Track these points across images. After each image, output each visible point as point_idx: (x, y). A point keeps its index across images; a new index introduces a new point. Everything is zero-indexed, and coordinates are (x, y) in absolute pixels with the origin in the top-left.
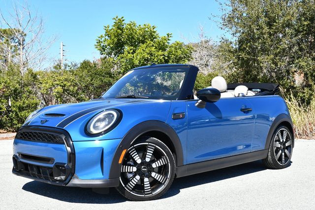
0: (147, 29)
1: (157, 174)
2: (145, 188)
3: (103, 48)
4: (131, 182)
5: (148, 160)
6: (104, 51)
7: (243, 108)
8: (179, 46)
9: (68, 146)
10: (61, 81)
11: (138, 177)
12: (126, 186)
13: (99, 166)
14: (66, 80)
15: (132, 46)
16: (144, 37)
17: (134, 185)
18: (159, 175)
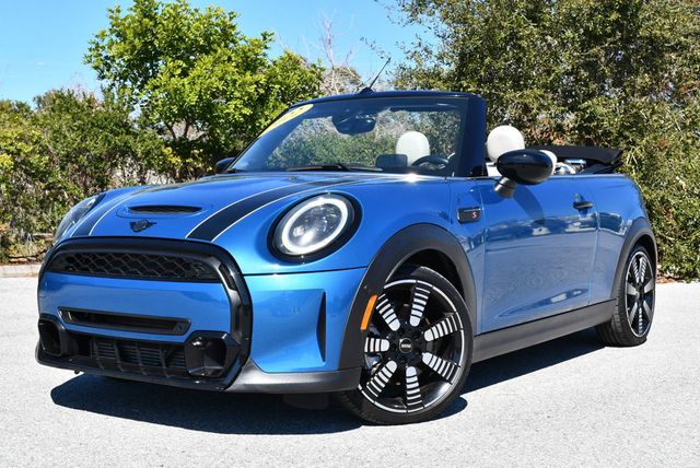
0: (213, 20)
1: (435, 358)
2: (409, 393)
3: (106, 64)
4: (376, 378)
5: (415, 322)
6: (108, 70)
7: (577, 201)
8: (292, 63)
9: (230, 288)
10: (9, 142)
11: (392, 366)
12: (364, 389)
13: (314, 337)
14: (21, 138)
15: (178, 58)
16: (207, 37)
17: (383, 386)
18: (440, 360)
